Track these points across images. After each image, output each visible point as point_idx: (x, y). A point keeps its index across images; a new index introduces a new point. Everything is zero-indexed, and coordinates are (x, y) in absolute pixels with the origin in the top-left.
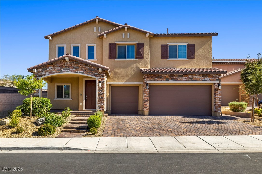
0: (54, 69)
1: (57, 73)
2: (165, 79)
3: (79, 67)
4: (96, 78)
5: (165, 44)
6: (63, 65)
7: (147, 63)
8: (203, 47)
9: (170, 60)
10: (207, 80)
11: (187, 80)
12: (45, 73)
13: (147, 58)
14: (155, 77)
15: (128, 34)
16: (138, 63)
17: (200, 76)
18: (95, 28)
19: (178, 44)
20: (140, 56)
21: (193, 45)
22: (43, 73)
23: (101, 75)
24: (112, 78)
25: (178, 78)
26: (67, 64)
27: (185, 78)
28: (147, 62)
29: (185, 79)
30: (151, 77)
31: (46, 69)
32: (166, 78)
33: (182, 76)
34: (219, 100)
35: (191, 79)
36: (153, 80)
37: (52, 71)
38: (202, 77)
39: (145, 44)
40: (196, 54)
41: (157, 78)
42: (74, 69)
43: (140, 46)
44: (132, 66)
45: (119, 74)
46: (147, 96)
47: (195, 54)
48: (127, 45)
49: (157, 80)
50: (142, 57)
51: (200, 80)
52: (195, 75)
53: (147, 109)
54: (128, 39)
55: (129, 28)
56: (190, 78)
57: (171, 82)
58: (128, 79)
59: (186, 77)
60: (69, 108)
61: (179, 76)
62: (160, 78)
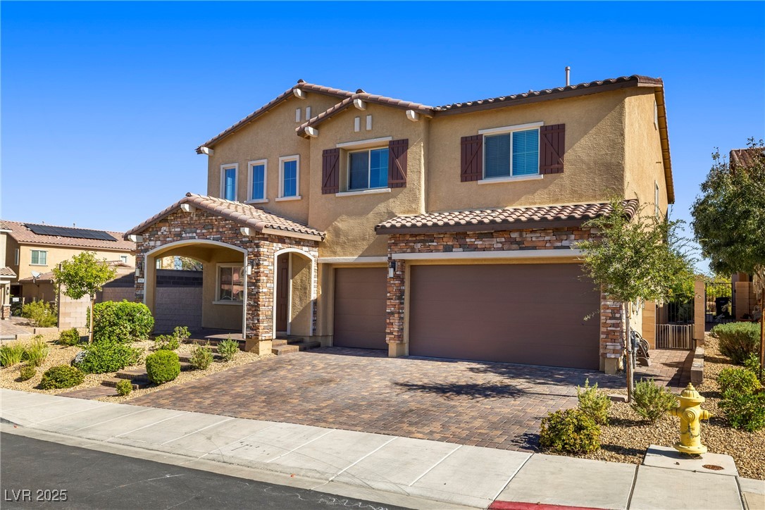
0: (170, 232)
1: (174, 241)
2: (441, 248)
3: (212, 225)
4: (245, 251)
5: (473, 133)
6: (186, 222)
7: (415, 199)
8: (593, 131)
9: (487, 184)
10: (568, 247)
11: (505, 247)
12: (155, 243)
13: (415, 183)
14: (415, 242)
15: (369, 118)
16: (391, 200)
17: (547, 234)
18: (298, 112)
19: (511, 130)
20: (397, 180)
21: (560, 129)
22: (152, 243)
23: (255, 244)
24: (330, 248)
25: (479, 243)
26: (192, 218)
27: (501, 243)
28: (415, 194)
29: (500, 245)
30: (403, 241)
31: (156, 232)
32: (445, 243)
33: (490, 235)
34: (610, 315)
35: (518, 243)
36: (409, 250)
37: (165, 237)
38: (554, 238)
39: (410, 142)
40: (569, 156)
41: (419, 245)
42: (204, 231)
43: (399, 148)
44: (376, 210)
45: (346, 235)
46: (392, 299)
47: (566, 156)
48: (372, 147)
49: (420, 251)
50: (402, 181)
51: (545, 248)
52: (532, 232)
53: (393, 336)
54: (369, 131)
55: (368, 102)
56: (514, 242)
57: (458, 255)
58: (366, 247)
59: (503, 240)
60: (186, 328)
61: (480, 236)
62: (427, 244)
